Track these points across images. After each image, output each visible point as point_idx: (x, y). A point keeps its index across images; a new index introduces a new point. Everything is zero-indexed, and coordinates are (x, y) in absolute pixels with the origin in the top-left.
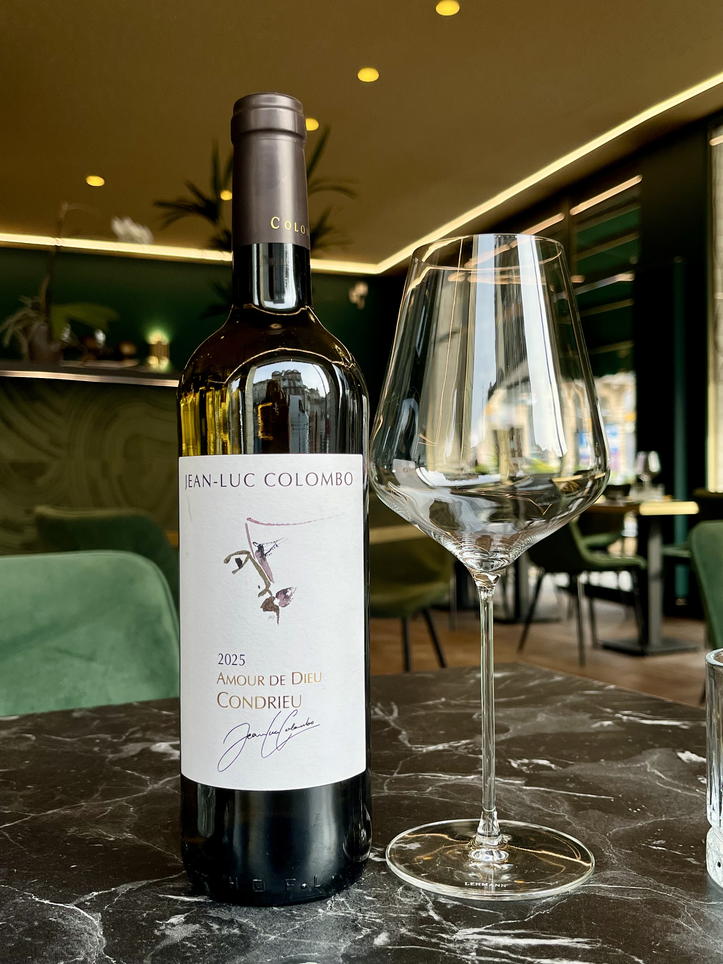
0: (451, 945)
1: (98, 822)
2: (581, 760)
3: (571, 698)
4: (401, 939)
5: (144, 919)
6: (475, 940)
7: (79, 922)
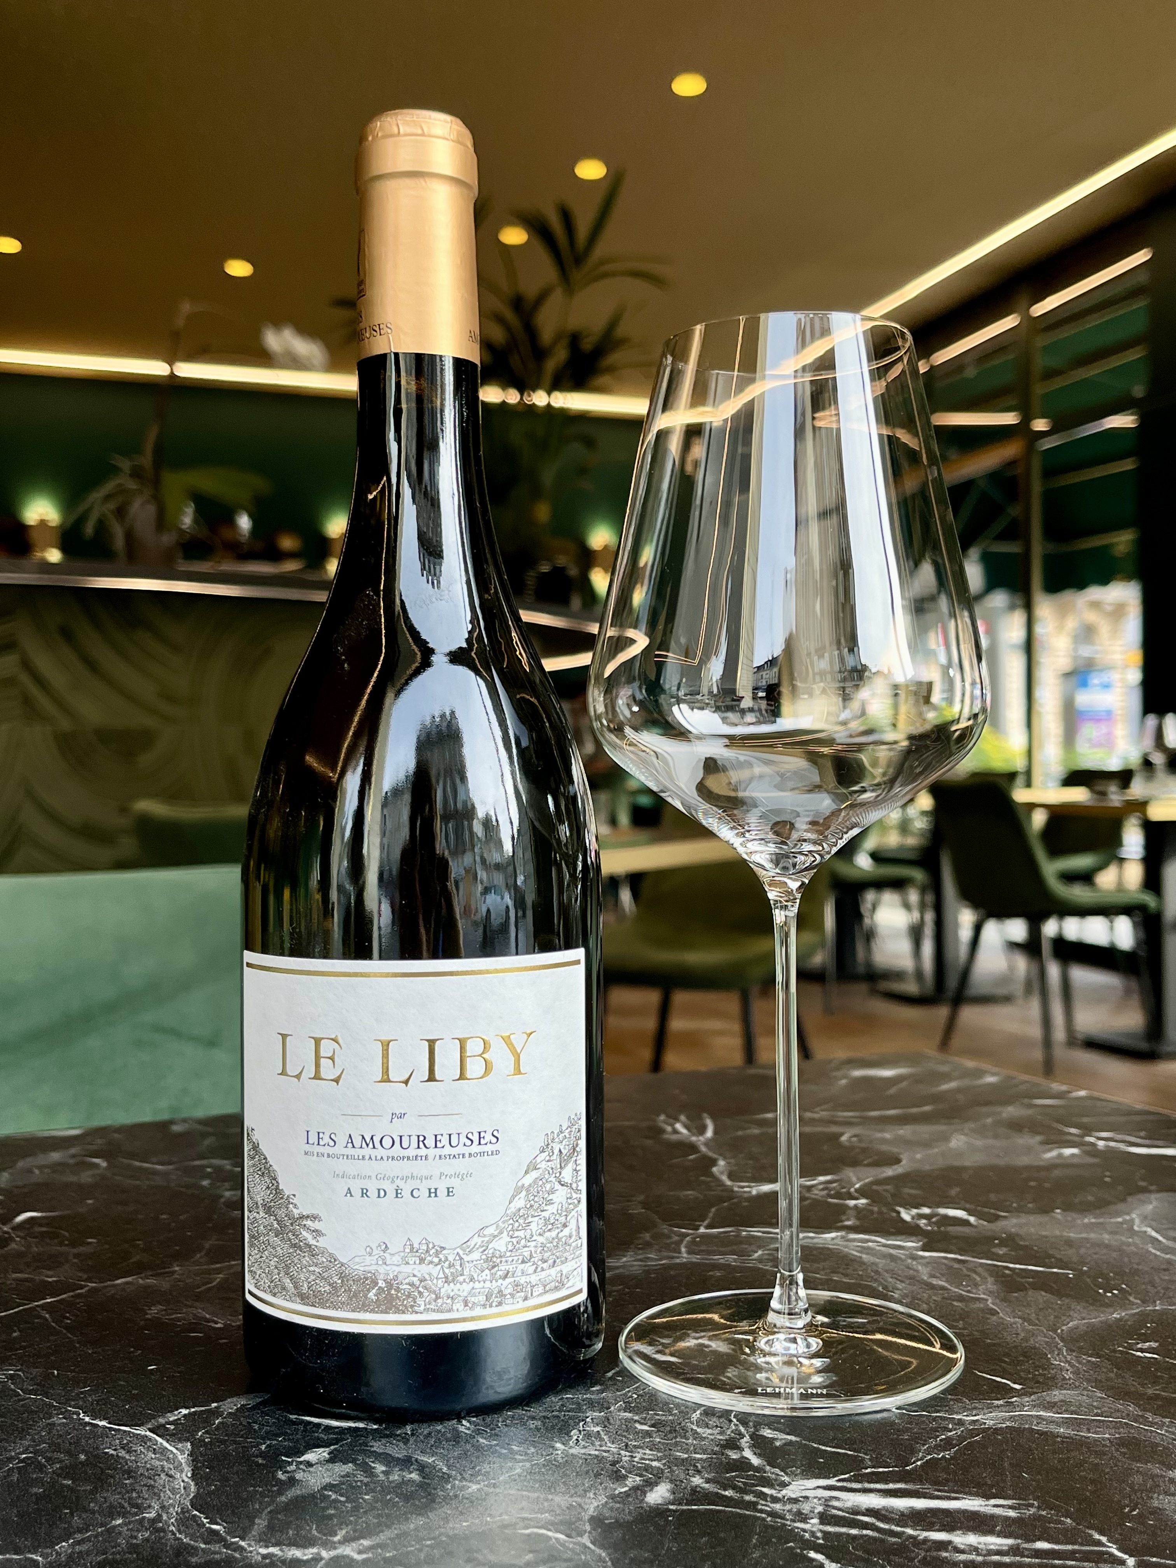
0: (778, 1507)
1: (198, 1298)
2: (1021, 1210)
3: (1011, 1111)
4: (691, 1495)
5: (262, 1454)
6: (820, 1499)
7: (153, 1456)
